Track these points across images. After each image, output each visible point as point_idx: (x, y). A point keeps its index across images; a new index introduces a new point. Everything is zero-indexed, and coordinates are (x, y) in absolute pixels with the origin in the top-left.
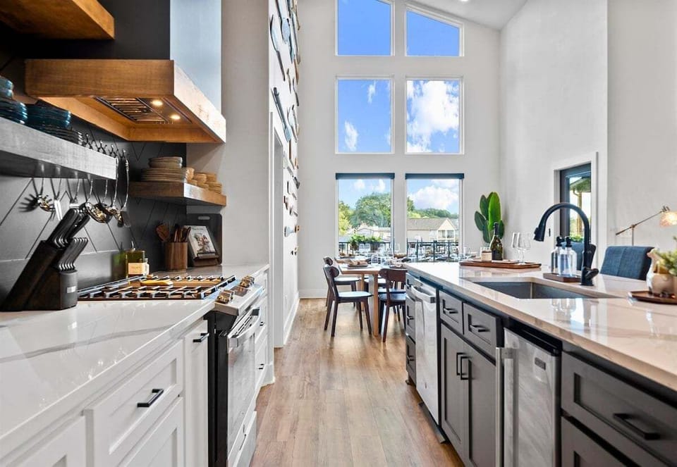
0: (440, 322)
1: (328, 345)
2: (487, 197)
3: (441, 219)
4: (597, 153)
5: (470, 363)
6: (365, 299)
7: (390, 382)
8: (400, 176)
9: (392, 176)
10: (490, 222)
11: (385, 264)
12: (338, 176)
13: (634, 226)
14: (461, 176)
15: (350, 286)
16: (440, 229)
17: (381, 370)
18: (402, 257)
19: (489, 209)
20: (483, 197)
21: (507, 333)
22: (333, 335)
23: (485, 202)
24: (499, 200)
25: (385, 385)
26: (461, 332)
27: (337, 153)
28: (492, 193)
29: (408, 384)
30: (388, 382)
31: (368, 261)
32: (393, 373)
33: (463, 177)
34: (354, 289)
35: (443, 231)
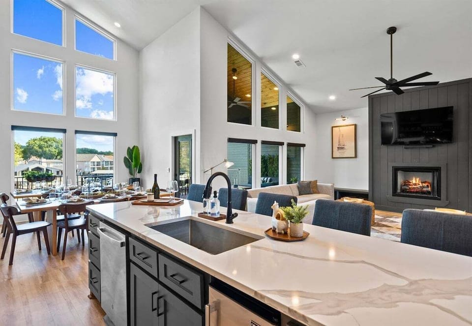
0: (129, 261)
1: (6, 277)
2: (131, 148)
3: (92, 155)
4: (195, 130)
5: (165, 302)
6: (44, 229)
7: (74, 301)
8: (71, 132)
9: (64, 131)
10: (133, 164)
11: (62, 199)
12: (14, 128)
13: (212, 169)
14: (115, 135)
15: (27, 215)
16: (92, 161)
17: (64, 290)
18: (74, 189)
19: (133, 156)
20: (129, 148)
21: (211, 289)
22: (11, 263)
23: (130, 151)
24: (139, 150)
25: (70, 304)
26: (157, 277)
27: (12, 109)
28: (135, 146)
29: (90, 299)
30: (72, 302)
31: (46, 196)
32: (75, 290)
33: (117, 135)
34: (31, 220)
35: (94, 162)
